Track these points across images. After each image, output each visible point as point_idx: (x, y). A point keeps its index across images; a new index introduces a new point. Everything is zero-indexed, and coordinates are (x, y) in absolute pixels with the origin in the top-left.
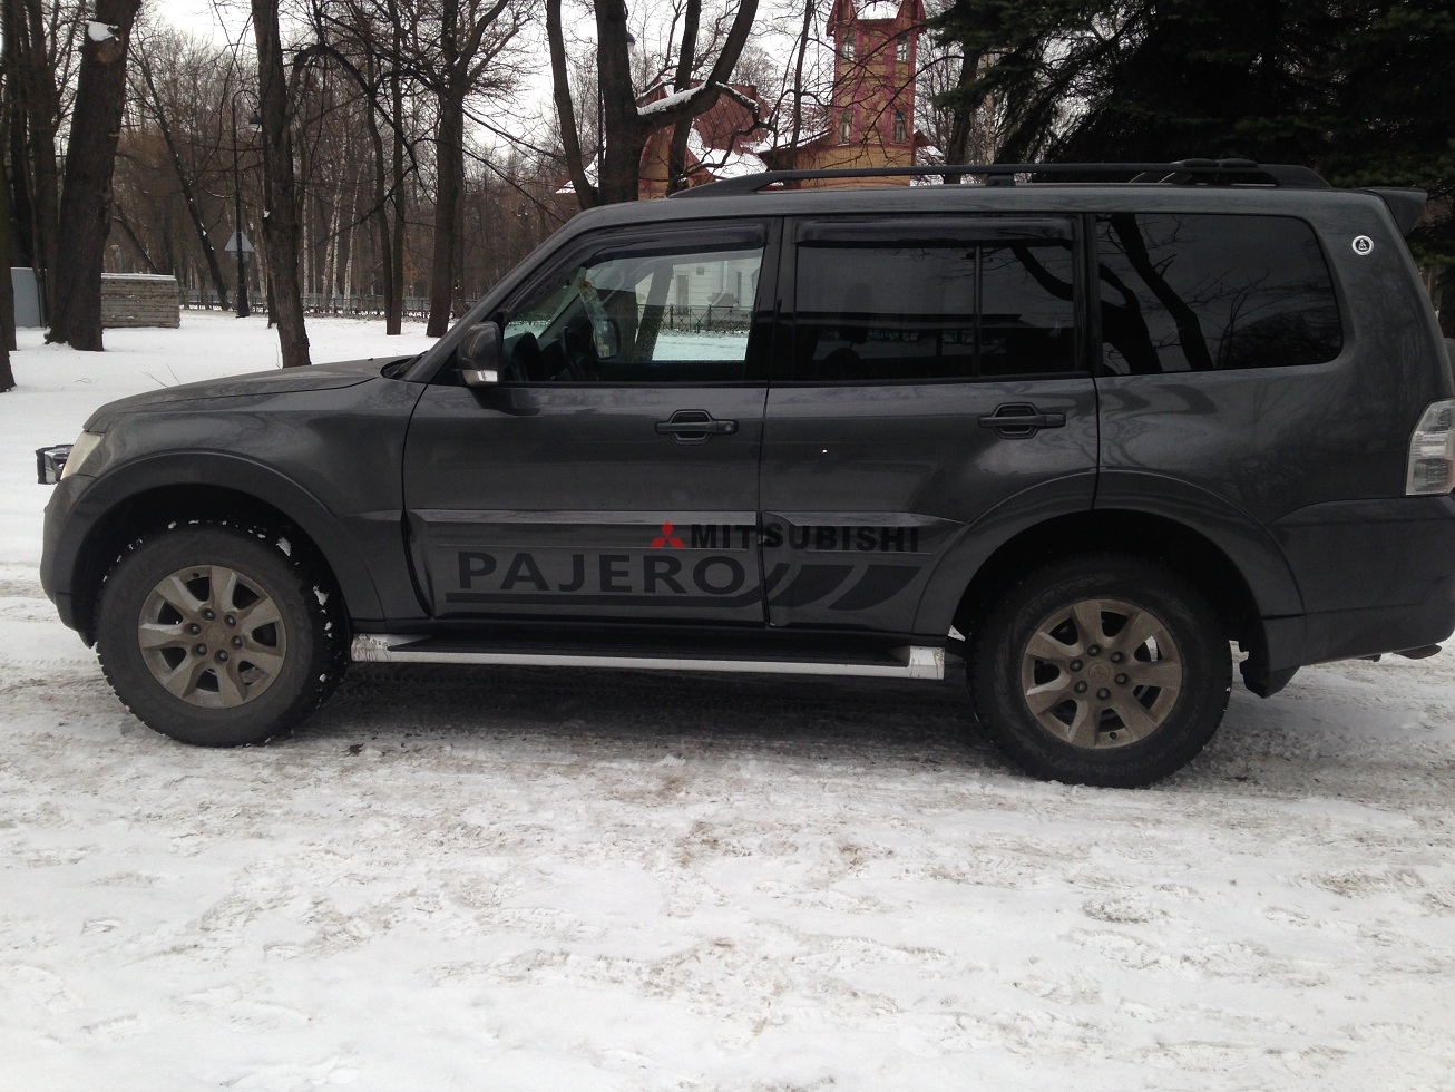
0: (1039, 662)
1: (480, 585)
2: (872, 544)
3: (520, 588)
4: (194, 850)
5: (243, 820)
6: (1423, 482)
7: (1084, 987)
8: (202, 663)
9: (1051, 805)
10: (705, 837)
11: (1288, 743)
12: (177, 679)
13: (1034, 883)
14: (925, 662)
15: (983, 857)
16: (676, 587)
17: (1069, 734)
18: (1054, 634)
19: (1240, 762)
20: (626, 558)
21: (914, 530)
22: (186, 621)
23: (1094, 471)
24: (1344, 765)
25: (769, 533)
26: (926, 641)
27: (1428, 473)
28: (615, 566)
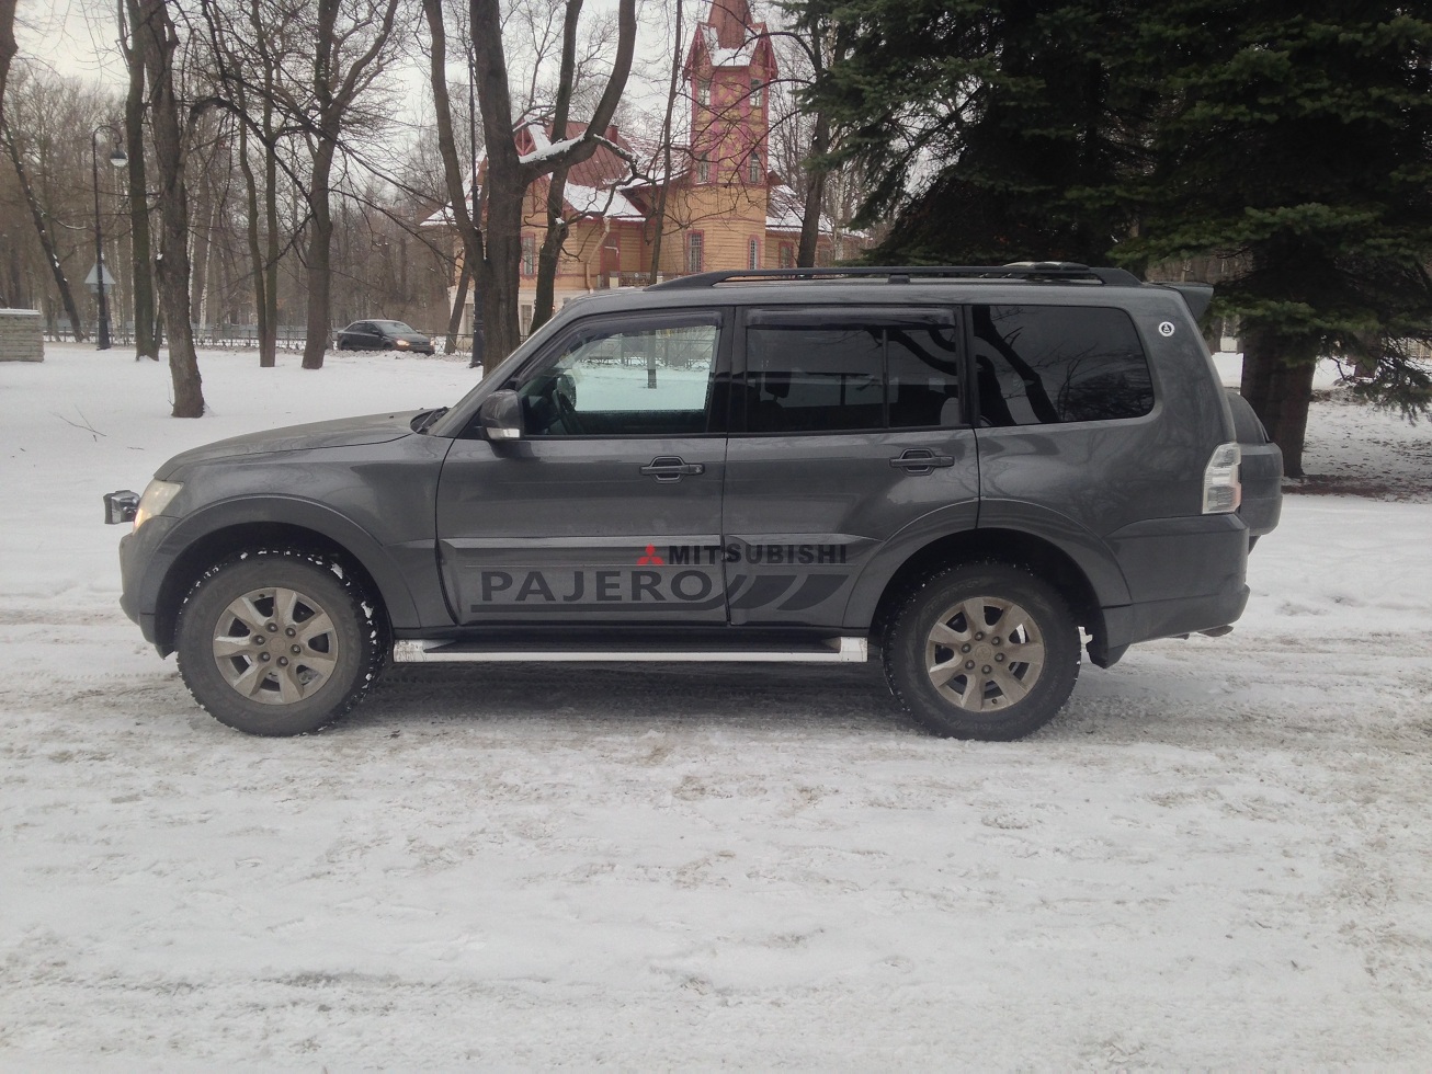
0: (938, 646)
1: (499, 598)
2: (811, 558)
3: (531, 600)
4: (296, 810)
5: (326, 788)
6: (1214, 504)
7: (987, 870)
8: (267, 668)
9: (950, 756)
10: (694, 787)
11: (1123, 706)
12: (244, 682)
13: (945, 806)
14: (853, 650)
15: (906, 792)
16: (657, 595)
17: (962, 701)
18: (949, 624)
19: (1088, 721)
20: (618, 574)
21: (843, 547)
22: (253, 634)
23: (976, 499)
24: (1165, 721)
25: (730, 551)
26: (853, 632)
27: (1217, 497)
28: (608, 580)
